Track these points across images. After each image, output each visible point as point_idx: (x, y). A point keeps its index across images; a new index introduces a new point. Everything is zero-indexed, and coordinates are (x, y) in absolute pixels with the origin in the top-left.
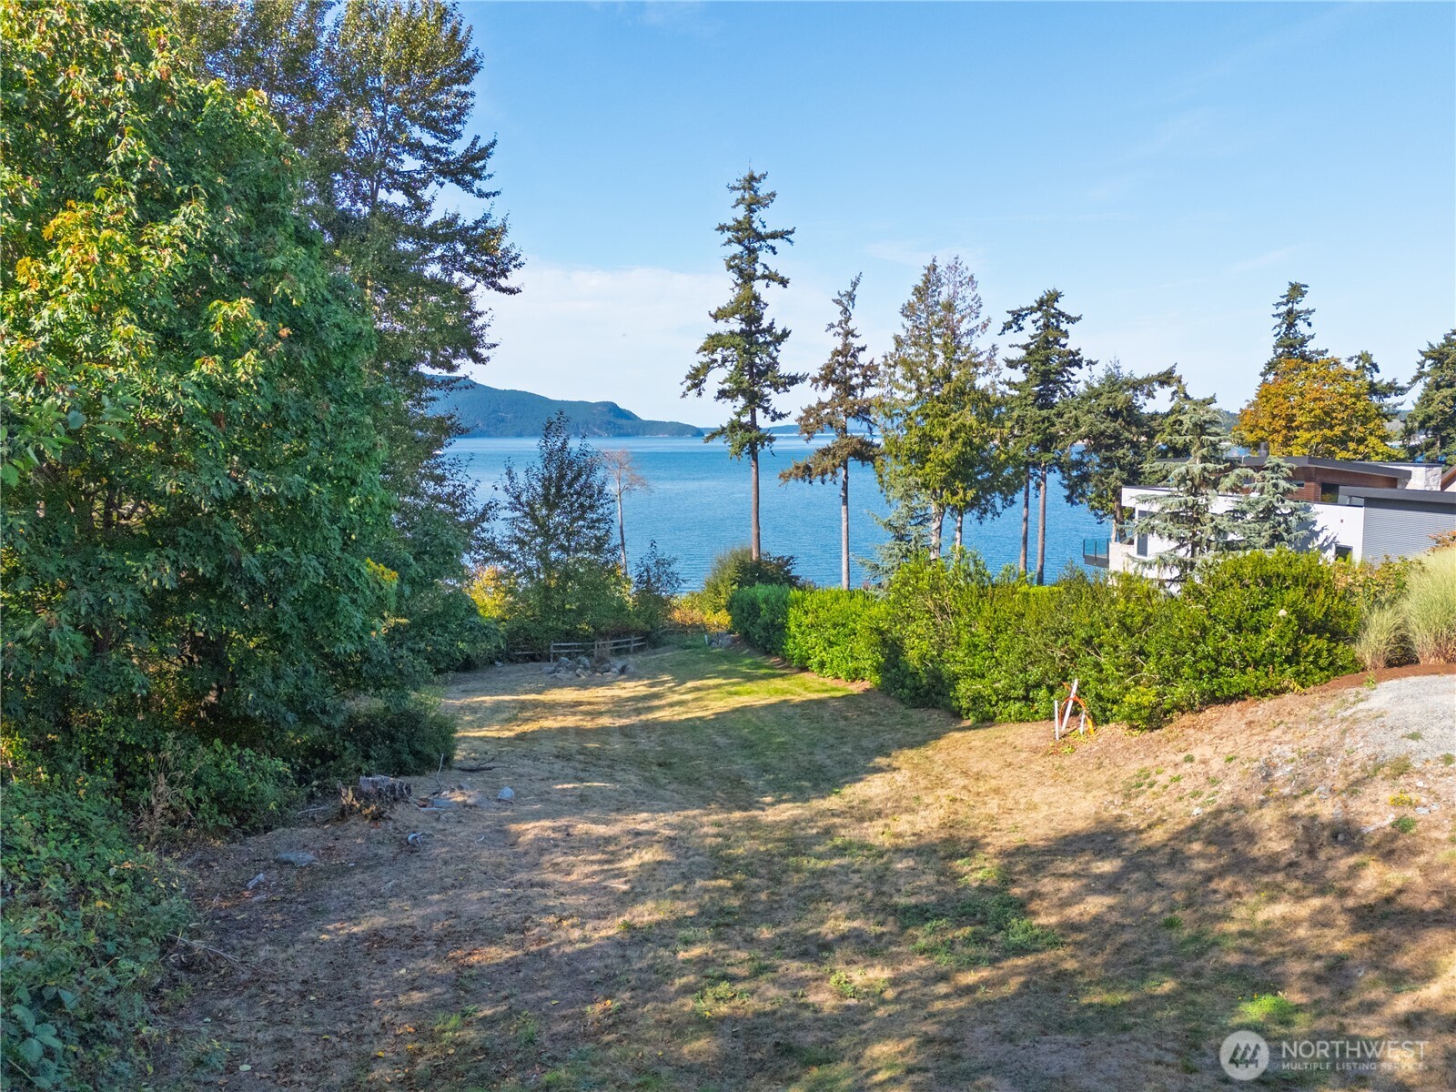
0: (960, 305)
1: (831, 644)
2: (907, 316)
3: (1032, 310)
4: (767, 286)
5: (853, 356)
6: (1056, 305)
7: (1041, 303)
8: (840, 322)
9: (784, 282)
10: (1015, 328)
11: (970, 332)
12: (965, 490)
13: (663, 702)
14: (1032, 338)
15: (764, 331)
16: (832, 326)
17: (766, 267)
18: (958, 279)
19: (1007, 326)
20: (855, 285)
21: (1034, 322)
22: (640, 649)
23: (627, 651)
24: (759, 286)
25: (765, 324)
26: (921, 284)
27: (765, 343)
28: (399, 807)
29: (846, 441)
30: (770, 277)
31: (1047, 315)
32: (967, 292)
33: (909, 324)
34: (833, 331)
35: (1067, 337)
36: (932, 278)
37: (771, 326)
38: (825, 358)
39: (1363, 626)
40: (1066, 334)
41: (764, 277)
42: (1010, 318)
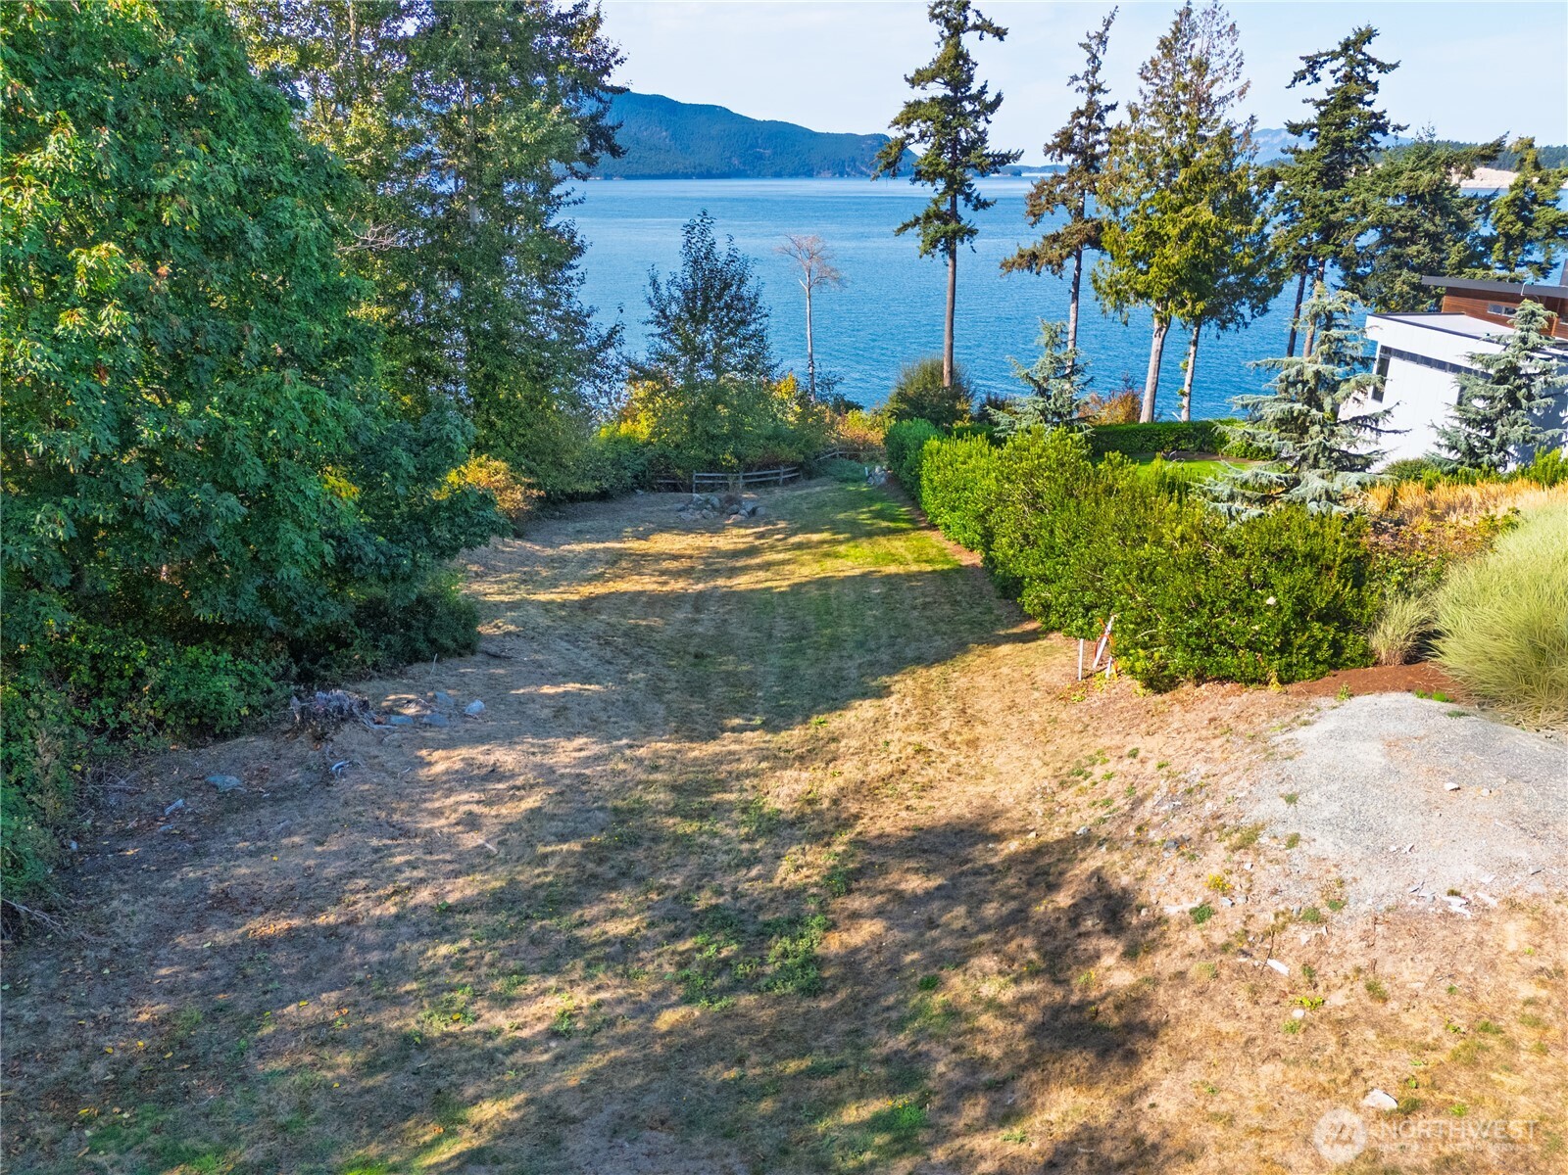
0: (1215, 63)
1: (954, 509)
2: (1146, 79)
3: (1334, 56)
4: (981, 38)
5: (1100, 117)
6: (1366, 48)
7: (1346, 46)
8: (1087, 73)
9: (1000, 34)
10: (1309, 78)
11: (1223, 100)
12: (1194, 301)
13: (758, 561)
14: (1329, 93)
15: (972, 99)
16: (1075, 78)
17: (978, 14)
18: (1216, 28)
19: (1300, 76)
20: (1108, 24)
21: (1333, 72)
22: (792, 480)
23: (776, 483)
24: (969, 40)
25: (975, 88)
26: (1169, 35)
27: (973, 111)
28: (346, 728)
29: (1080, 225)
30: (985, 27)
31: (1352, 63)
32: (1225, 44)
33: (1148, 89)
34: (1077, 84)
35: (1376, 91)
36: (1185, 27)
37: (983, 91)
38: (1063, 121)
39: (1381, 613)
40: (1374, 87)
41: (976, 27)
42: (1303, 66)
